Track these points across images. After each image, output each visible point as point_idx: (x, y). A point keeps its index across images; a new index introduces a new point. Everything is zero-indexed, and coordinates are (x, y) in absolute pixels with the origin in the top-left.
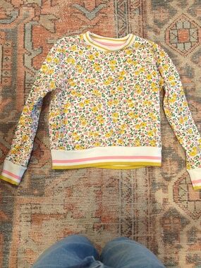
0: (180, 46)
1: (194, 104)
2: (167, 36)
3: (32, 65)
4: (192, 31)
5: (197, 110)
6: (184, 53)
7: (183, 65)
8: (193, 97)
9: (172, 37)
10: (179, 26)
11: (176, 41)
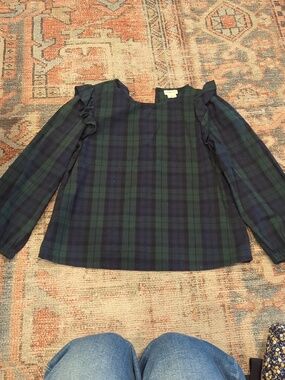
0: (226, 32)
1: (253, 88)
2: (209, 23)
3: (43, 56)
4: (238, 17)
5: (258, 94)
6: (232, 38)
7: (232, 50)
8: (250, 81)
9: (215, 24)
10: (222, 13)
11: (220, 26)
